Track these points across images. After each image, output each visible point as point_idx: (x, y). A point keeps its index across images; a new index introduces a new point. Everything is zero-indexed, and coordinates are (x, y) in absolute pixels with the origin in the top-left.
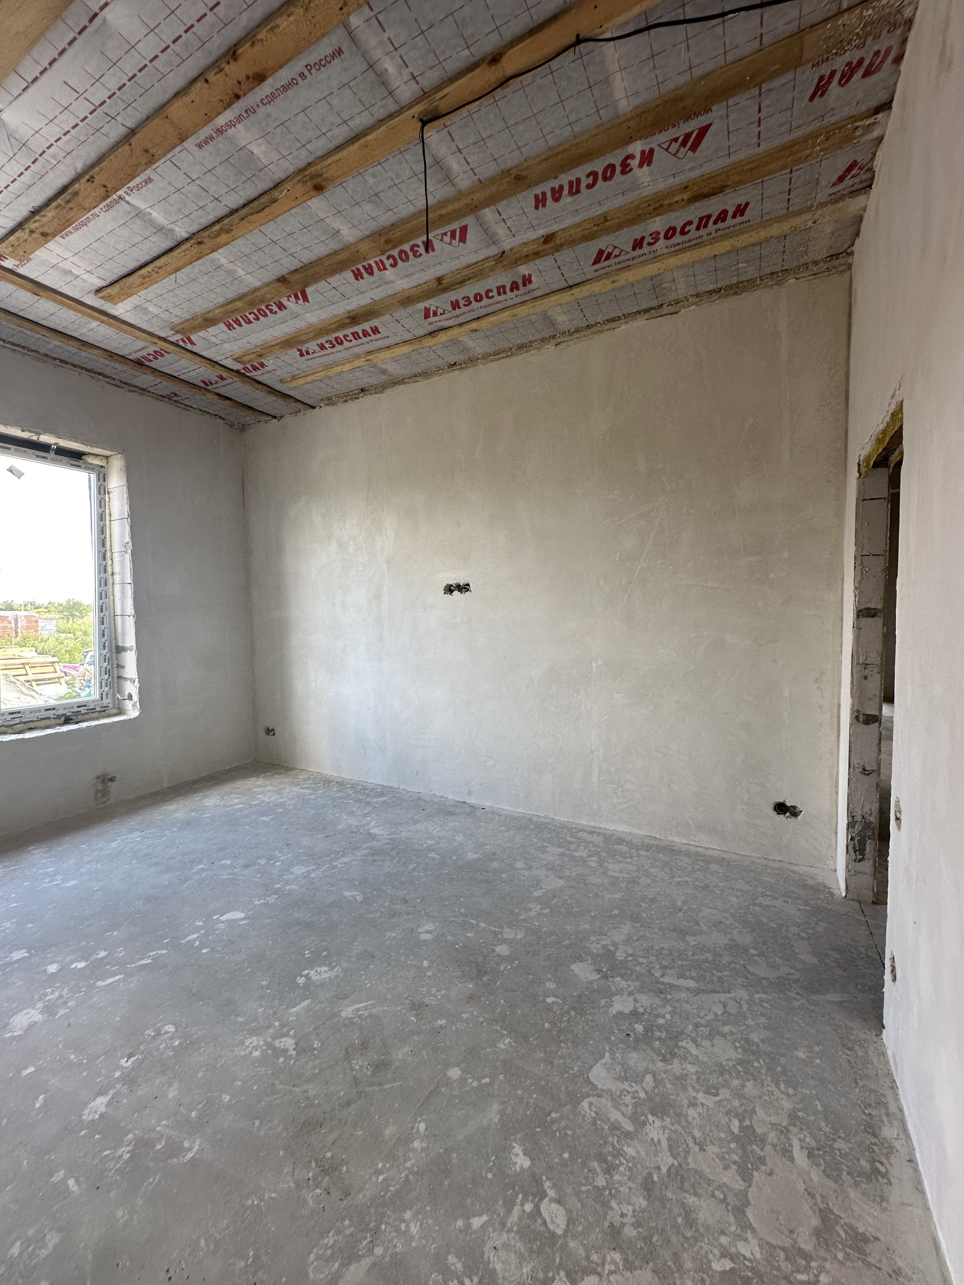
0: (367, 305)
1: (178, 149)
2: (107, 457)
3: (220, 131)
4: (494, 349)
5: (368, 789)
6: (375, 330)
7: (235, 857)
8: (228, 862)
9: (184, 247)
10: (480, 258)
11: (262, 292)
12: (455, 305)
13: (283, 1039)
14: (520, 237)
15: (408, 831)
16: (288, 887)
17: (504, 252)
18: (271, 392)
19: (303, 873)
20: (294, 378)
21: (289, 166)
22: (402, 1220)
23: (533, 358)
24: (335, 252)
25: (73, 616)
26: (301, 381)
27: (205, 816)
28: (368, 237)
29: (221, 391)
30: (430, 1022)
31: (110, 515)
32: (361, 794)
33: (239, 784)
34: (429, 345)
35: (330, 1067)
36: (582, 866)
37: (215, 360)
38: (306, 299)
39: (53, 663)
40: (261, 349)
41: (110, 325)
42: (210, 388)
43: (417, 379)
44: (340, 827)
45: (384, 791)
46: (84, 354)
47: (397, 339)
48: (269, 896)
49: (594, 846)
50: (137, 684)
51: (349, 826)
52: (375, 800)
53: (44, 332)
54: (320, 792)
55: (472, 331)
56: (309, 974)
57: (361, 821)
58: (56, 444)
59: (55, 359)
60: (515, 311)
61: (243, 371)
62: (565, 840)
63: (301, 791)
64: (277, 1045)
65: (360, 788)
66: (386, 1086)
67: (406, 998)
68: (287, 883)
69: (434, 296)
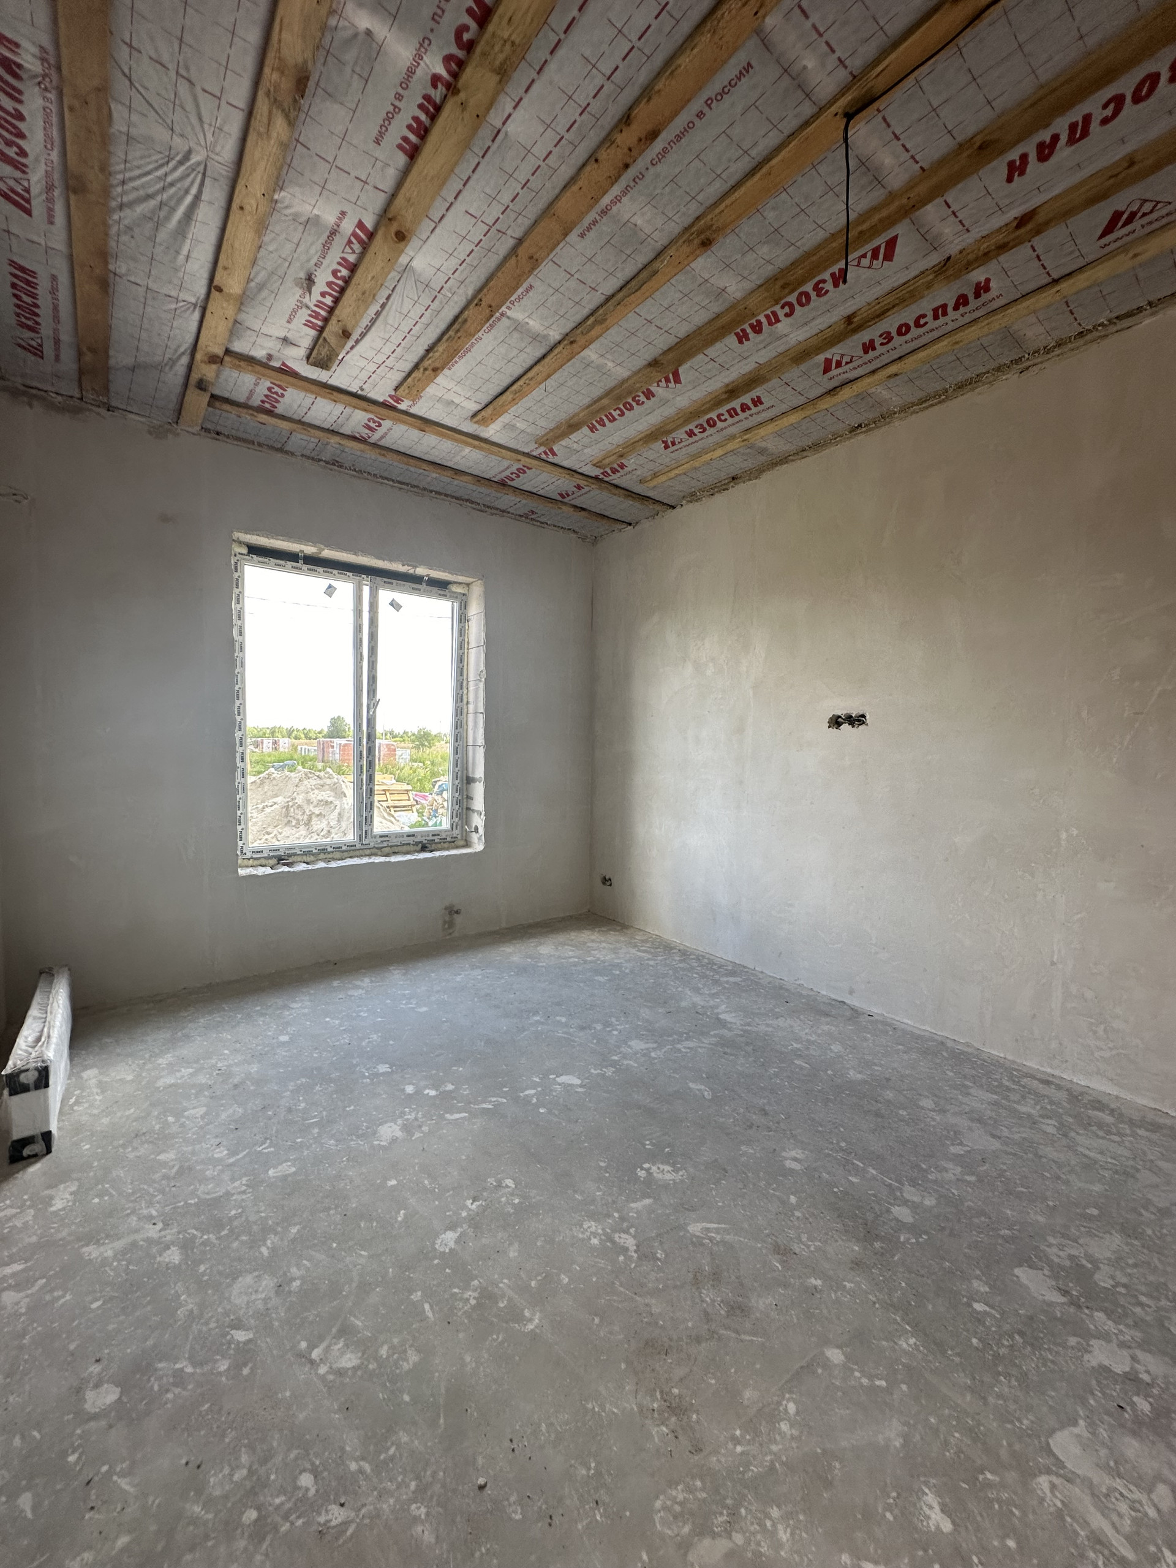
0: (750, 372)
1: (561, 245)
2: (468, 585)
3: (604, 212)
4: (921, 394)
5: (716, 964)
6: (757, 402)
7: (570, 1015)
8: (564, 1020)
9: (556, 351)
10: (913, 274)
11: (630, 382)
12: (869, 347)
13: (623, 1235)
14: (977, 230)
15: (767, 1025)
16: (625, 1062)
17: (949, 258)
18: (629, 496)
19: (642, 1050)
20: (655, 475)
21: (675, 228)
22: (768, 1516)
23: (980, 397)
24: (718, 316)
25: (423, 745)
26: (663, 478)
27: (541, 964)
28: (762, 285)
29: (577, 502)
30: (800, 1277)
31: (468, 643)
32: (707, 969)
33: (573, 935)
34: (825, 407)
35: (675, 1287)
36: (1031, 1128)
37: (574, 468)
38: (677, 380)
39: (407, 791)
40: (623, 448)
41: (481, 449)
42: (565, 500)
43: (805, 454)
44: (683, 1004)
45: (736, 970)
46: (456, 482)
47: (784, 407)
48: (606, 1067)
49: (1052, 1103)
50: (483, 817)
51: (694, 1005)
52: (725, 979)
53: (425, 466)
54: (659, 958)
55: (890, 377)
56: (650, 1169)
57: (708, 1002)
58: (428, 575)
59: (431, 491)
60: (958, 336)
61: (601, 476)
62: (1001, 1085)
63: (639, 954)
64: (617, 1239)
65: (706, 961)
66: (743, 1337)
67: (768, 1235)
68: (625, 1057)
69: (839, 341)
